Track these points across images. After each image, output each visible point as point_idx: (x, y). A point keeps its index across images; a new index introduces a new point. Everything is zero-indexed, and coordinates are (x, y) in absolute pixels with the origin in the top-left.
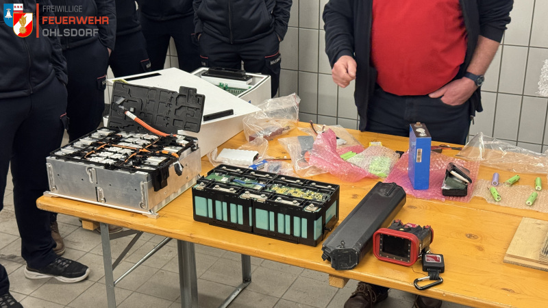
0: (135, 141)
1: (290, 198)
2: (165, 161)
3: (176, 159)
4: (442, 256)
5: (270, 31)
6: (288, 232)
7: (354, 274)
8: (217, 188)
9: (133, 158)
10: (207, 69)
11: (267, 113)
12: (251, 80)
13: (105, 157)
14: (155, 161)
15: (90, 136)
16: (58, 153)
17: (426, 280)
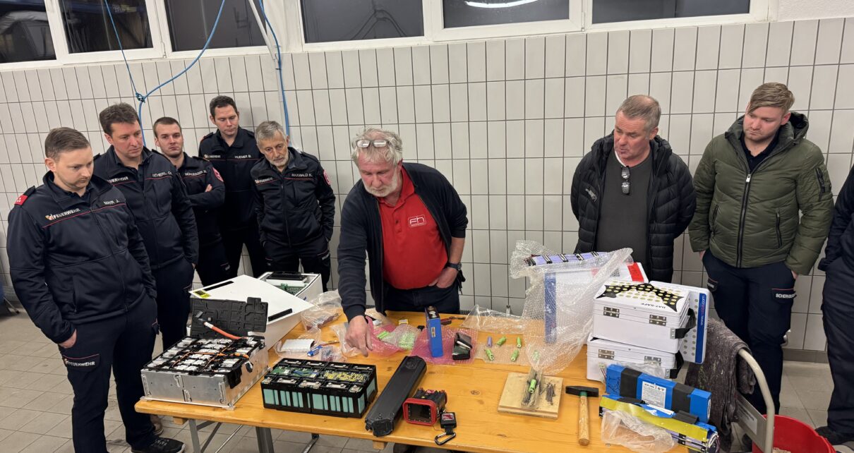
0: (213, 347)
1: (338, 382)
2: (238, 362)
3: (247, 359)
4: (454, 413)
5: (320, 235)
6: (339, 409)
7: (391, 438)
8: (281, 381)
9: (212, 362)
10: (271, 273)
11: (319, 305)
12: (305, 279)
13: (188, 365)
14: (230, 363)
15: (176, 346)
16: (151, 365)
17: (443, 436)
